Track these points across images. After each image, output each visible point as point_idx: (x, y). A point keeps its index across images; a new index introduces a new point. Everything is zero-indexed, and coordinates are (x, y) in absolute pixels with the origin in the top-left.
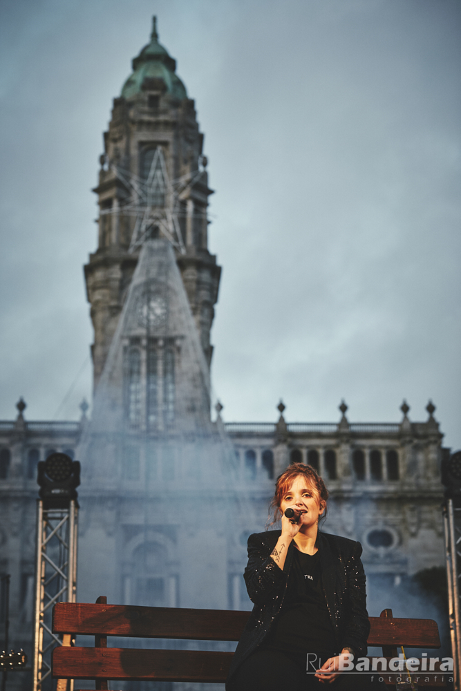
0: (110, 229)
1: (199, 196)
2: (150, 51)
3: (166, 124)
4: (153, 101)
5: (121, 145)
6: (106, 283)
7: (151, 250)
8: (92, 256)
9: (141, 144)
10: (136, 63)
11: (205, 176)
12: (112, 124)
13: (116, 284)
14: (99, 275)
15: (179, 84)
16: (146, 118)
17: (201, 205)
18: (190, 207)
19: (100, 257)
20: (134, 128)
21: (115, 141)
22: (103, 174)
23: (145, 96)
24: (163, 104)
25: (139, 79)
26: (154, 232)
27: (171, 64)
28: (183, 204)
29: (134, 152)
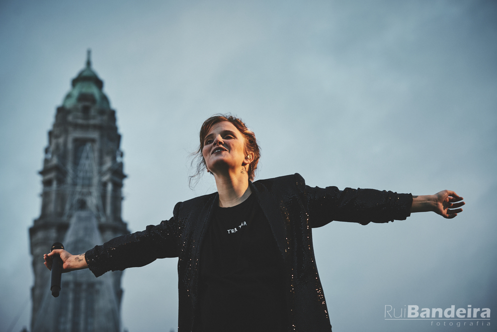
0: (49, 202)
1: (117, 179)
2: (86, 74)
3: (95, 127)
4: (86, 110)
5: (61, 140)
6: (44, 242)
7: (80, 219)
8: (36, 221)
9: (76, 141)
10: (75, 82)
11: (121, 165)
12: (56, 125)
14: (40, 235)
15: (105, 99)
16: (80, 121)
17: (118, 186)
18: (110, 187)
19: (42, 222)
20: (70, 129)
21: (57, 137)
22: (46, 161)
23: (80, 106)
24: (93, 112)
25: (76, 93)
26: (82, 205)
27: (99, 84)
28: (104, 185)
29: (70, 146)
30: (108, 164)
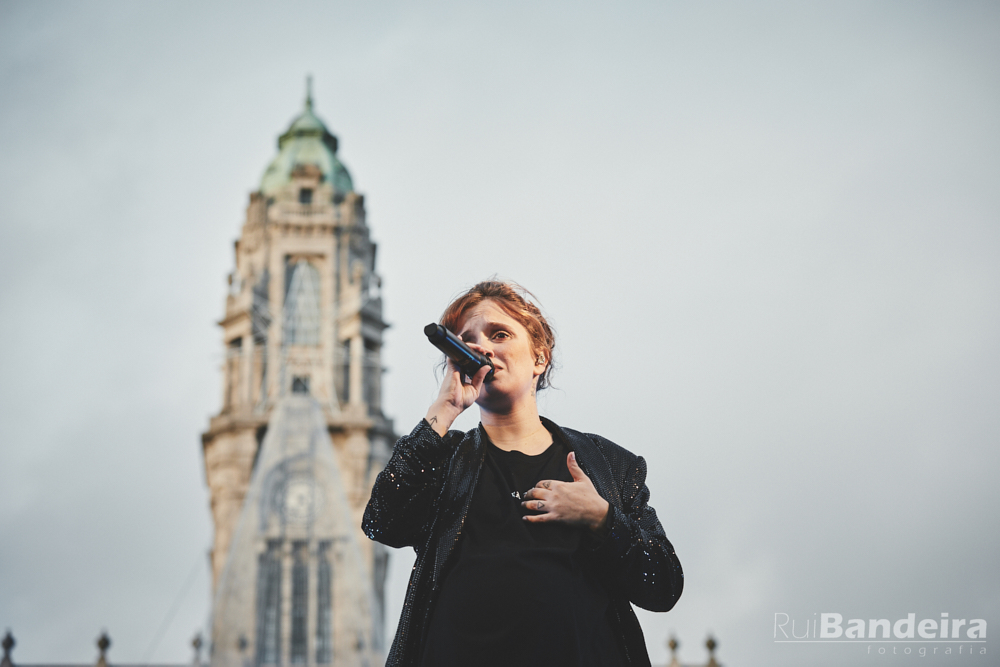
0: (240, 380)
1: (372, 332)
2: (305, 124)
3: (324, 228)
4: (306, 195)
5: (258, 258)
6: (232, 460)
7: (290, 412)
8: (213, 420)
9: (288, 257)
10: (283, 140)
11: (378, 303)
12: (249, 228)
13: (247, 461)
14: (222, 446)
15: (342, 171)
16: (295, 219)
17: (371, 345)
18: (357, 346)
19: (224, 422)
20: (276, 233)
21: (250, 251)
22: (231, 299)
23: (295, 186)
24: (322, 196)
25: (285, 163)
26: (300, 385)
27: (331, 142)
28: (347, 343)
29: (277, 269)
30: (353, 301)
